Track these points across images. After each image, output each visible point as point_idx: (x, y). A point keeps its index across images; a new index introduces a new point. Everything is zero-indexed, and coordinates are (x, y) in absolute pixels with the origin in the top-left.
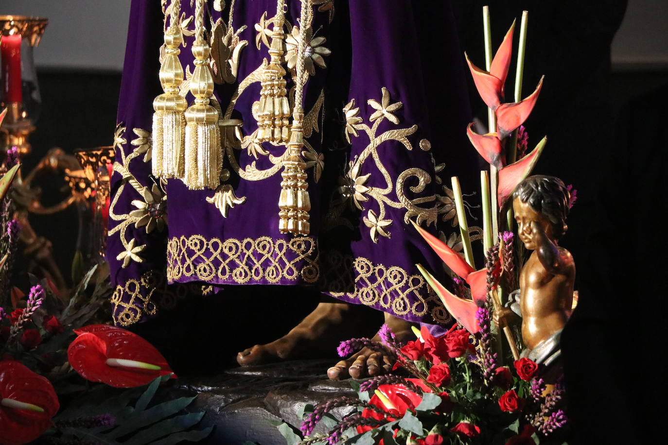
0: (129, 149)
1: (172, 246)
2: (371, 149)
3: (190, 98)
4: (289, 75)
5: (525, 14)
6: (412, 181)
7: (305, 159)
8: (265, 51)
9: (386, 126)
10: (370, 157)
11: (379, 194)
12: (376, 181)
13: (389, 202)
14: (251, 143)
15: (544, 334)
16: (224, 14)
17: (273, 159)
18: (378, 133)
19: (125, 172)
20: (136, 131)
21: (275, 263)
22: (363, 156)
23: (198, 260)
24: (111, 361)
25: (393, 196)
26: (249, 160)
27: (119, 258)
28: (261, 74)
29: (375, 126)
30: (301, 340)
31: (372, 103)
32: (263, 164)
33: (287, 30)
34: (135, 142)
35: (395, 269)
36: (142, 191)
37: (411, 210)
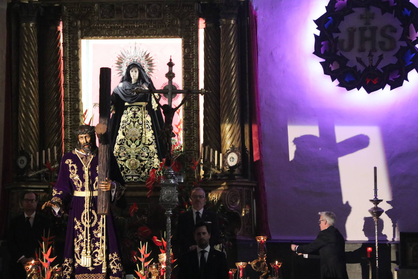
0: (68, 262)
2: (114, 261)
3: (87, 254)
4: (103, 251)
5: (147, 243)
6: (119, 265)
7: (105, 262)
8: (98, 247)
9: (116, 257)
10: (113, 262)
11: (115, 267)
12: (115, 265)
13: (117, 268)
14: (96, 260)
17: (100, 262)
18: (115, 258)
19: (68, 265)
20: (70, 259)
21: (100, 277)
22: (112, 262)
23: (86, 277)
25: (117, 267)
26: (95, 263)
27: (66, 278)
28: (96, 250)
31: (113, 254)
32: (98, 263)
33: (102, 244)
34: (69, 261)
35: (117, 278)
36: (70, 268)
37: (120, 269)
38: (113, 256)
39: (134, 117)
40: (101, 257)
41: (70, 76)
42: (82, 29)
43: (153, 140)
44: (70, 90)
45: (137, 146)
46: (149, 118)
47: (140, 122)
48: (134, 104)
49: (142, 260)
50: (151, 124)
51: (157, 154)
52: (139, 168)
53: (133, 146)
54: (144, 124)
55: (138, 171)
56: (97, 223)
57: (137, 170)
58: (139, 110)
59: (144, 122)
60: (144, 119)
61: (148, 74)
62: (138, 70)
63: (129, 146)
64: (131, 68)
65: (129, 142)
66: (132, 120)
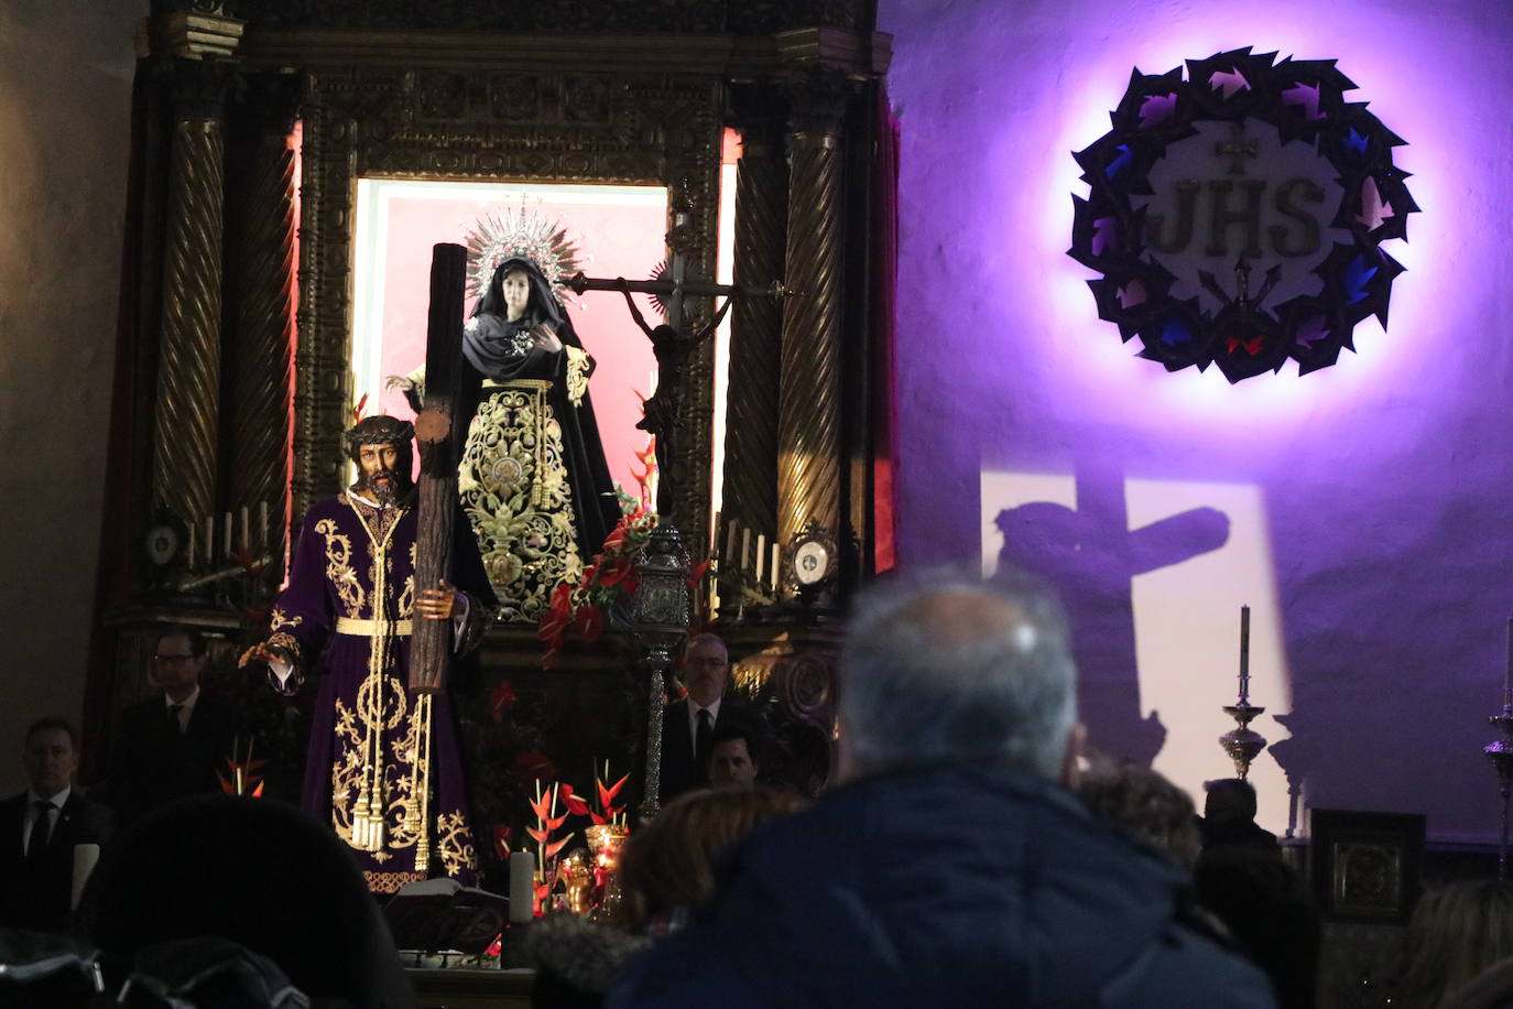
2: (452, 835)
3: (370, 810)
5: (556, 785)
6: (468, 850)
7: (426, 839)
8: (405, 792)
9: (458, 826)
10: (450, 841)
11: (455, 856)
12: (454, 849)
13: (461, 859)
14: (398, 832)
17: (409, 838)
18: (455, 829)
22: (447, 838)
25: (462, 856)
26: (395, 839)
28: (400, 801)
29: (453, 826)
31: (451, 815)
32: (403, 840)
37: (469, 863)
38: (449, 820)
39: (511, 424)
40: (413, 823)
41: (318, 289)
42: (361, 148)
43: (566, 497)
44: (318, 331)
45: (516, 513)
46: (554, 430)
47: (529, 439)
48: (512, 384)
50: (561, 448)
51: (575, 540)
52: (520, 580)
53: (504, 511)
54: (539, 445)
55: (516, 591)
56: (404, 719)
57: (511, 586)
58: (527, 402)
59: (539, 441)
60: (539, 431)
61: (559, 293)
62: (530, 279)
63: (492, 512)
64: (508, 274)
65: (492, 501)
66: (504, 433)
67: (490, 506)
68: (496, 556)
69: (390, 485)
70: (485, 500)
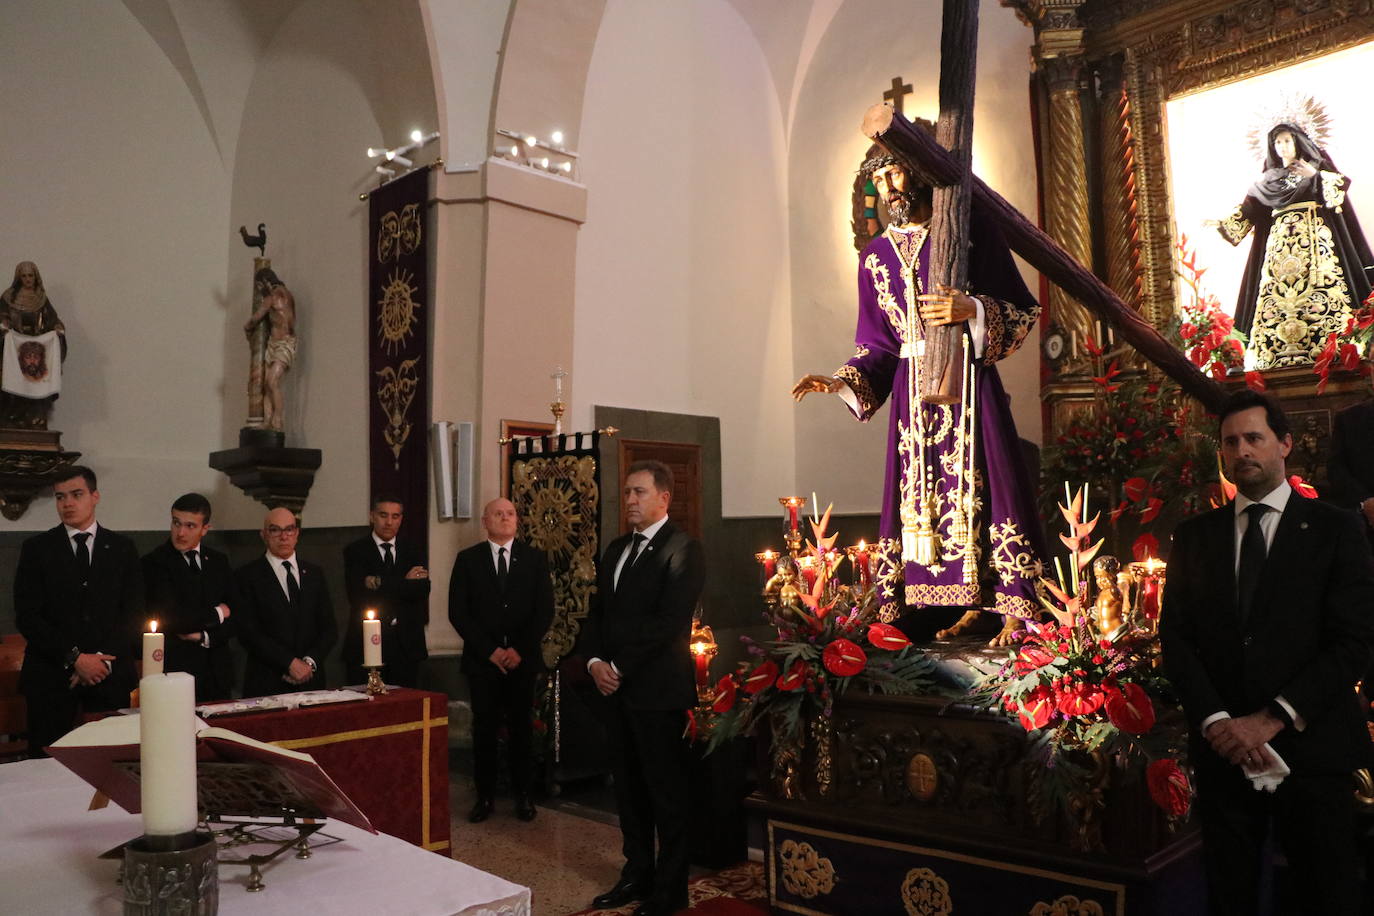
0: (886, 548)
1: (909, 589)
2: (1004, 545)
3: (919, 525)
4: (965, 514)
5: (1087, 485)
6: (1023, 559)
7: (975, 550)
8: (953, 505)
9: (1010, 535)
10: (1003, 550)
11: (1008, 565)
12: (1006, 559)
13: (1014, 569)
14: (948, 544)
15: (1112, 628)
16: (933, 490)
17: (958, 550)
18: (1007, 538)
19: (885, 558)
20: (890, 540)
21: (961, 596)
22: (1000, 548)
23: (924, 595)
24: (885, 639)
25: (1015, 566)
26: (947, 552)
27: (883, 594)
28: (950, 514)
29: (1005, 535)
30: (962, 627)
31: (1003, 525)
32: (954, 553)
33: (963, 495)
34: (890, 545)
35: (1016, 598)
36: (892, 565)
37: (1023, 572)
38: (1000, 530)
39: (1291, 235)
40: (961, 537)
41: (1147, 175)
42: (1164, 83)
43: (1339, 276)
44: (1149, 201)
45: (1299, 293)
46: (1326, 233)
47: (1305, 242)
48: (1289, 208)
49: (1071, 543)
50: (1332, 244)
51: (1348, 304)
52: (1306, 337)
53: (1291, 293)
54: (1313, 245)
55: (1304, 344)
56: (951, 431)
57: (1301, 342)
58: (1301, 218)
59: (1312, 241)
60: (1312, 234)
61: (1318, 142)
62: (1293, 135)
63: (1283, 295)
64: (1276, 136)
65: (1283, 287)
66: (1286, 241)
67: (1281, 291)
68: (1287, 323)
69: (903, 206)
70: (1277, 288)
